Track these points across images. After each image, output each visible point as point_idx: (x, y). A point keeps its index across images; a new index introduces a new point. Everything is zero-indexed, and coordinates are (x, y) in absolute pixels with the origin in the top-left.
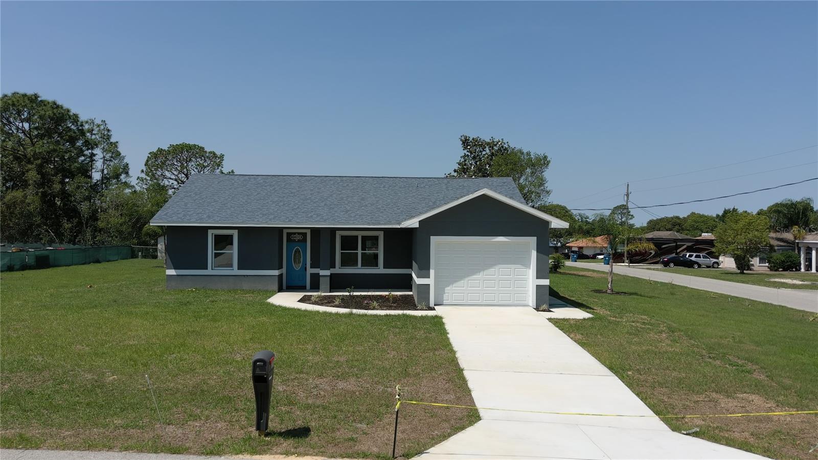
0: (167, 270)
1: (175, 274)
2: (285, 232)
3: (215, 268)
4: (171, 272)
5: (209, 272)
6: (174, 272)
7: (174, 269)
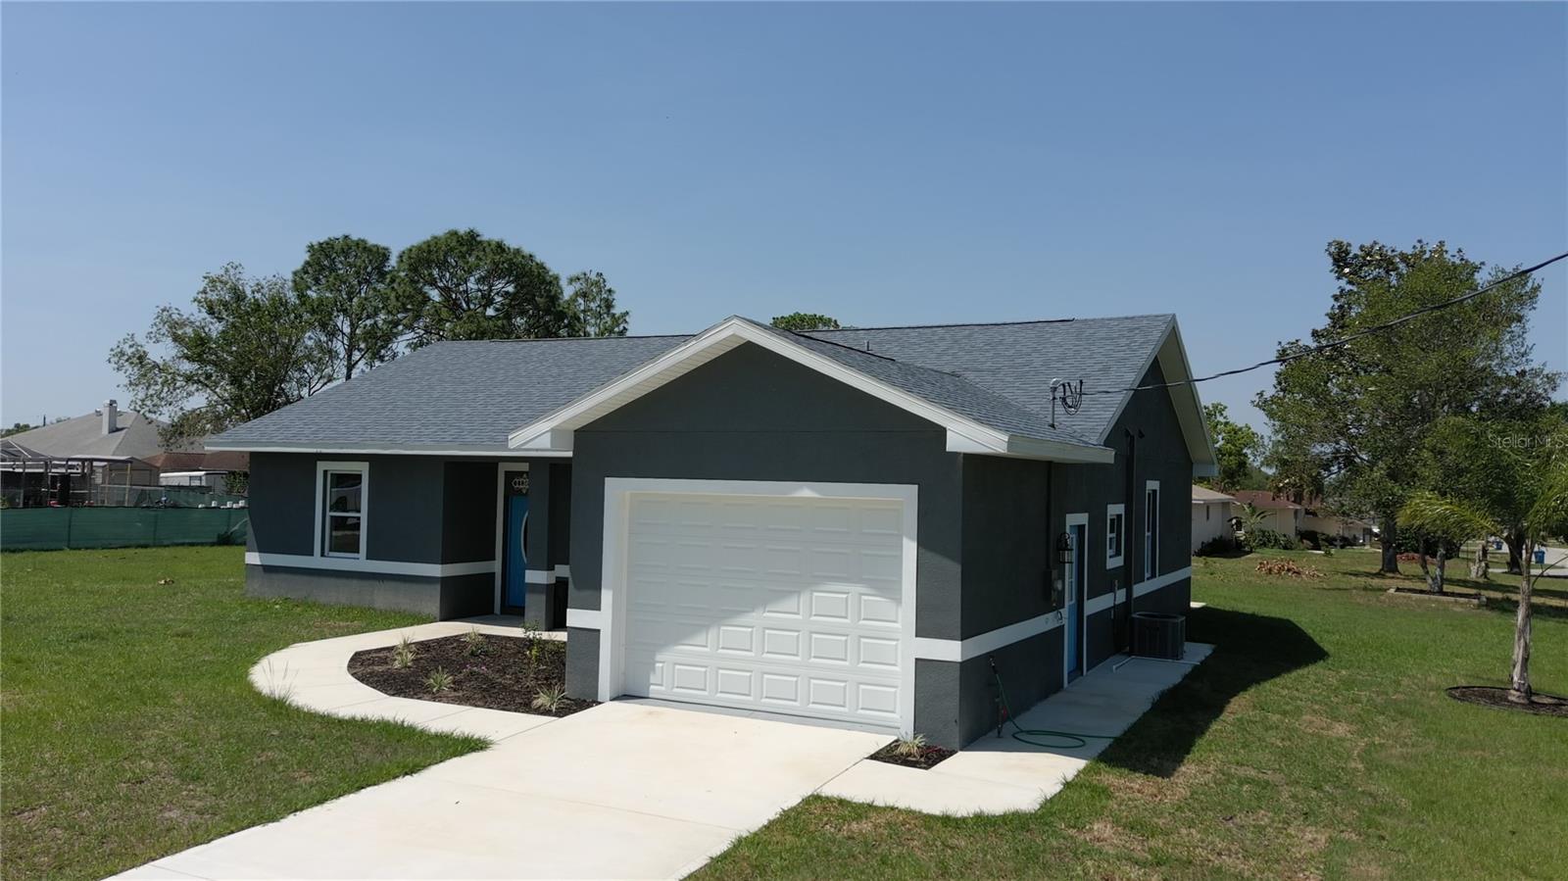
0: (247, 554)
1: (259, 563)
2: (502, 468)
3: (332, 554)
4: (253, 558)
5: (315, 561)
6: (258, 559)
7: (260, 552)
